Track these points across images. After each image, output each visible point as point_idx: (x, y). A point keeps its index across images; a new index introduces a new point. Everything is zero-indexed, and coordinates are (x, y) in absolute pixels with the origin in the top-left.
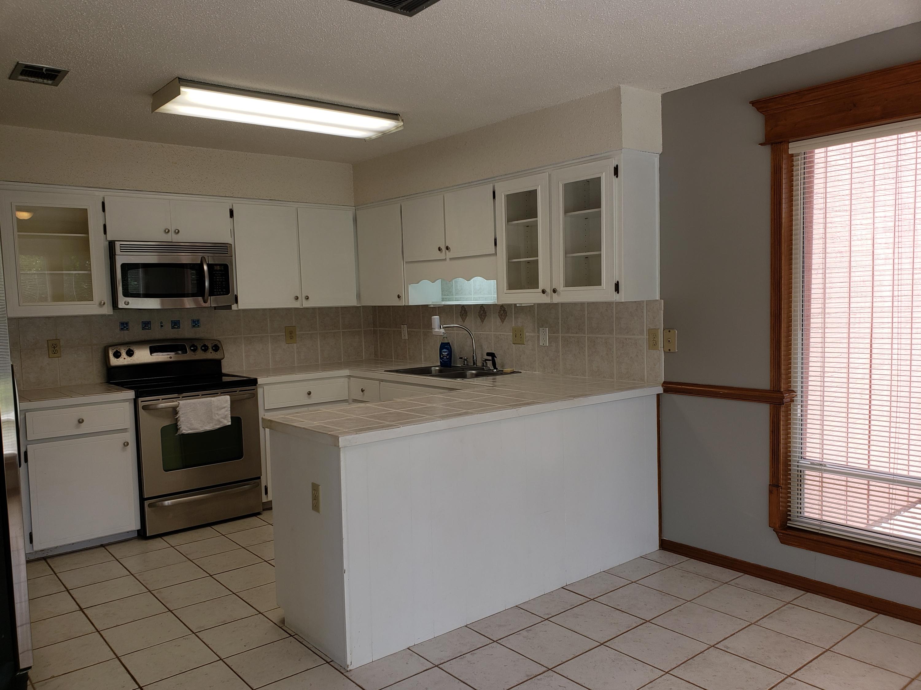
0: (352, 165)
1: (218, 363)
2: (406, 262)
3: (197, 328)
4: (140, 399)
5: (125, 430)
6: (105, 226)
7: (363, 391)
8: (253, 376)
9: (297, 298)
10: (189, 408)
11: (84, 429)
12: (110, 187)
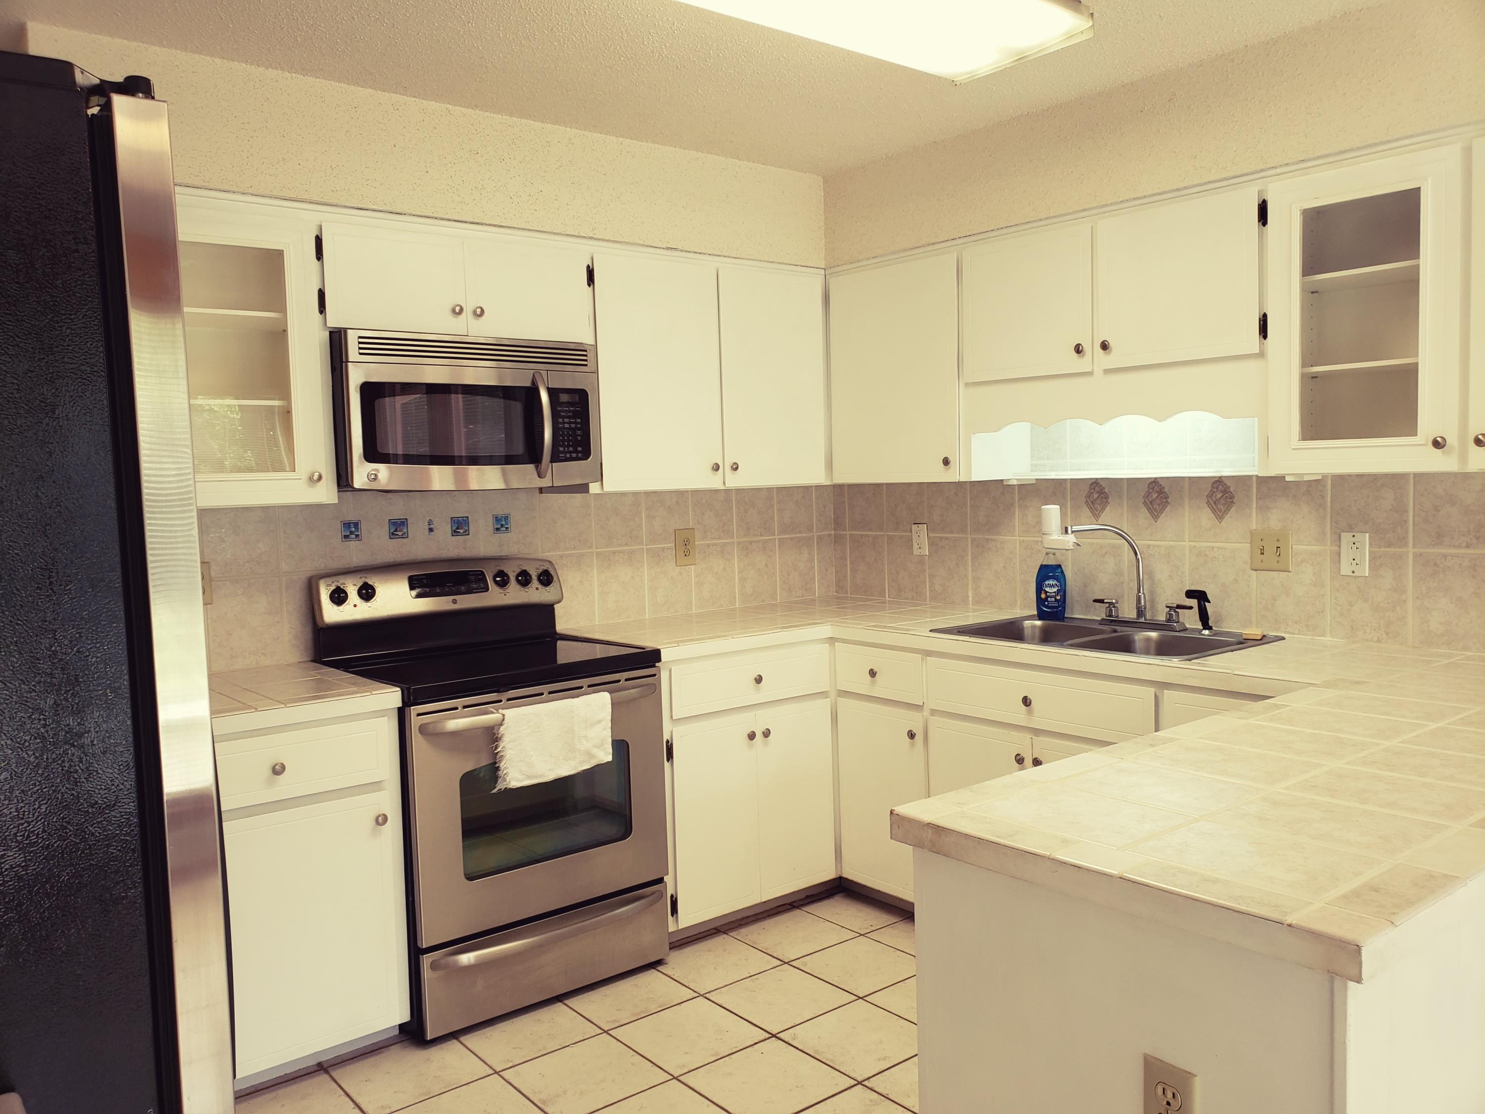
0: (823, 178)
1: (547, 611)
2: (967, 385)
3: (505, 534)
4: (415, 710)
5: (375, 786)
6: (321, 295)
7: (873, 673)
8: (649, 643)
9: (716, 468)
10: (525, 728)
11: (286, 787)
12: (335, 201)
